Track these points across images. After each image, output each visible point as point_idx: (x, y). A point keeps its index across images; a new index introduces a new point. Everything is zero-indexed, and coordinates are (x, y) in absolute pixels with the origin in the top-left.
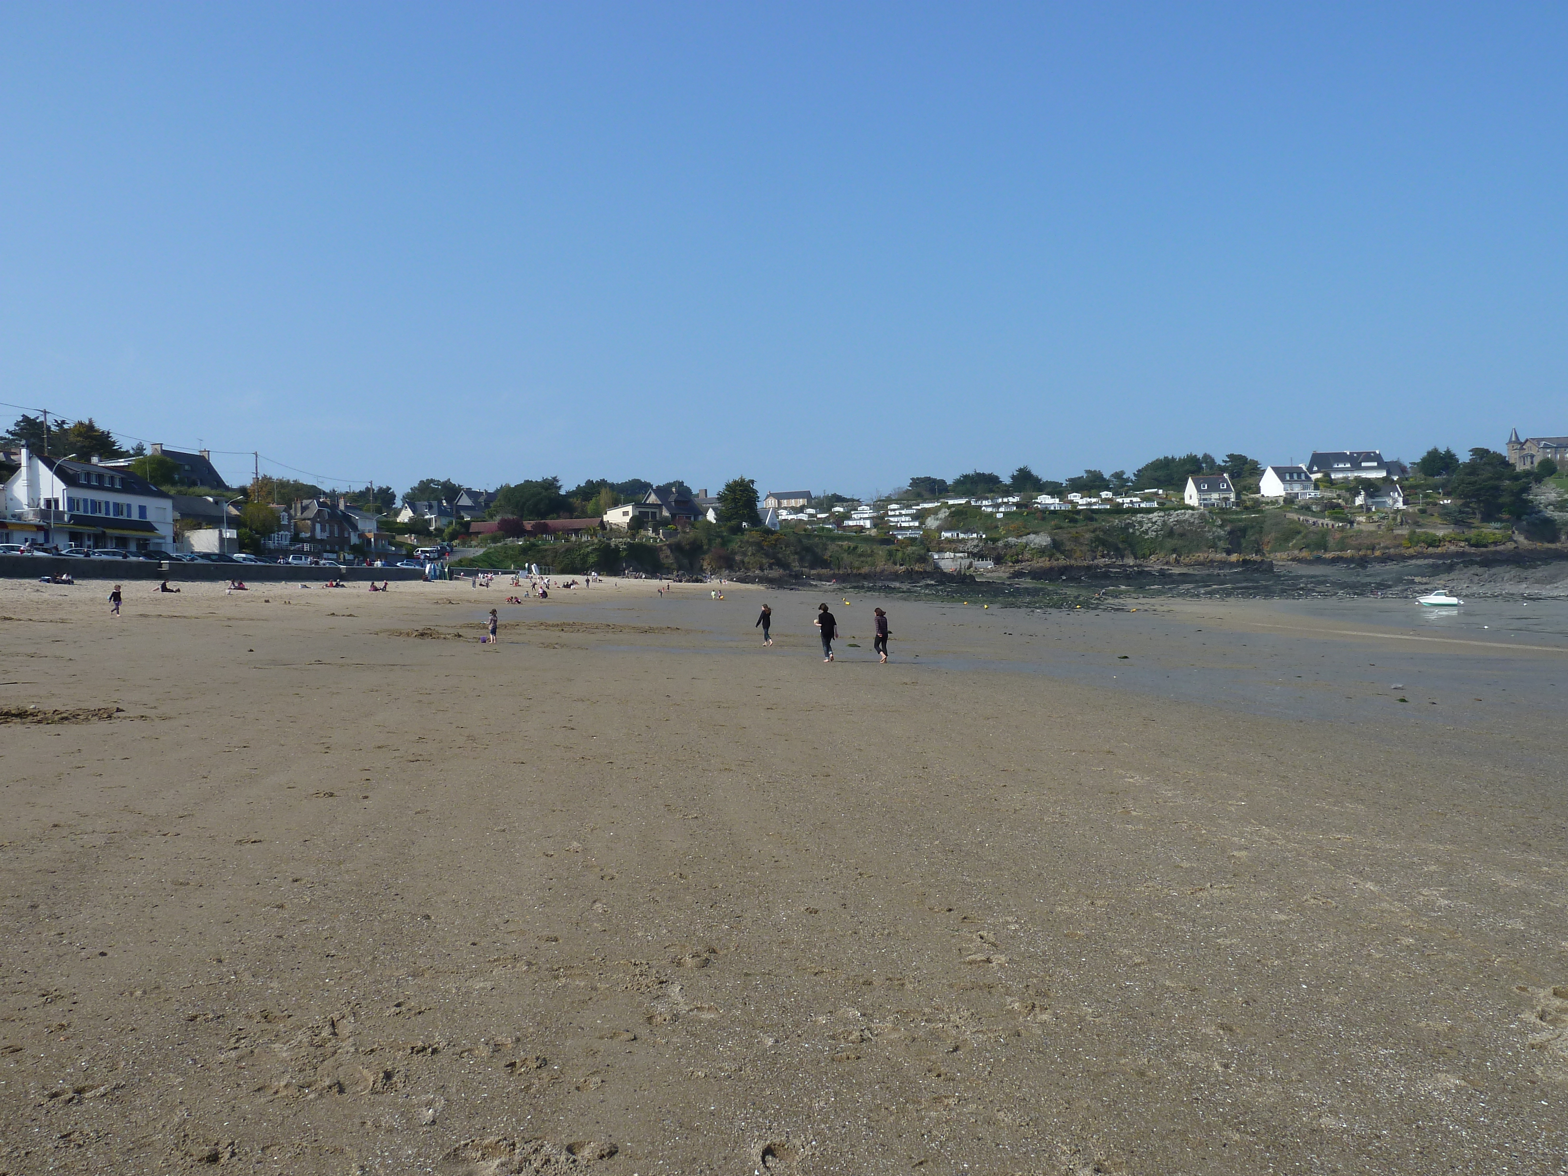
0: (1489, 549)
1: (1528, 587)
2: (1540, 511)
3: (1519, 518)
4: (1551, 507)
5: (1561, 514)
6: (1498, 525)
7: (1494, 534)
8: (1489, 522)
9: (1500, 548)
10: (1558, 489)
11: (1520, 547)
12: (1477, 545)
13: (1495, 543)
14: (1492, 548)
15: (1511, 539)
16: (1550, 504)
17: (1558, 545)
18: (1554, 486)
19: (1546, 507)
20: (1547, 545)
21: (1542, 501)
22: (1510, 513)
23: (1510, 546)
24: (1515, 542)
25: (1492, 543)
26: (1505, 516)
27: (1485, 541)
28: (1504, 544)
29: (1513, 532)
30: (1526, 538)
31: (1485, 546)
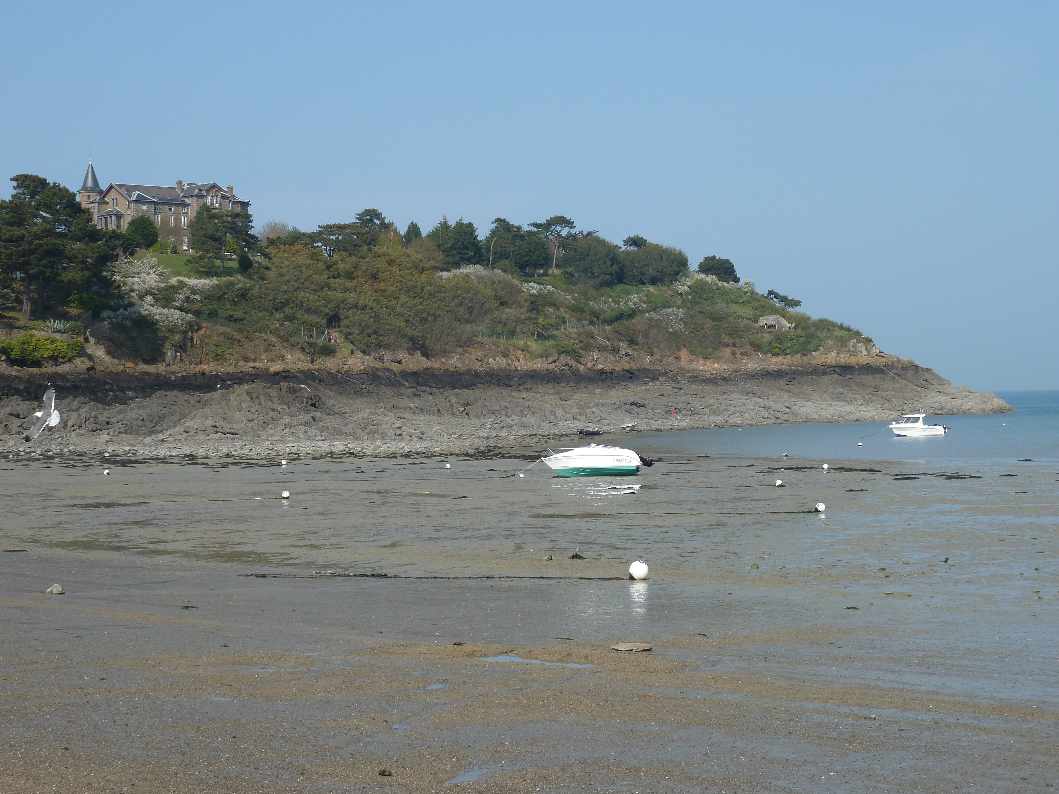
0: (44, 370)
1: (111, 441)
2: (131, 305)
3: (96, 316)
4: (149, 298)
5: (165, 311)
6: (60, 325)
7: (53, 342)
8: (44, 319)
9: (64, 368)
10: (161, 269)
11: (99, 368)
12: (21, 362)
13: (55, 359)
14: (49, 368)
15: (82, 352)
16: (147, 293)
17: (160, 368)
18: (154, 261)
19: (141, 297)
20: (142, 367)
21: (136, 287)
22: (82, 303)
23: (81, 364)
24: (90, 358)
25: (50, 358)
26: (74, 310)
27: (37, 356)
28: (70, 360)
29: (87, 340)
30: (109, 353)
31: (37, 364)
